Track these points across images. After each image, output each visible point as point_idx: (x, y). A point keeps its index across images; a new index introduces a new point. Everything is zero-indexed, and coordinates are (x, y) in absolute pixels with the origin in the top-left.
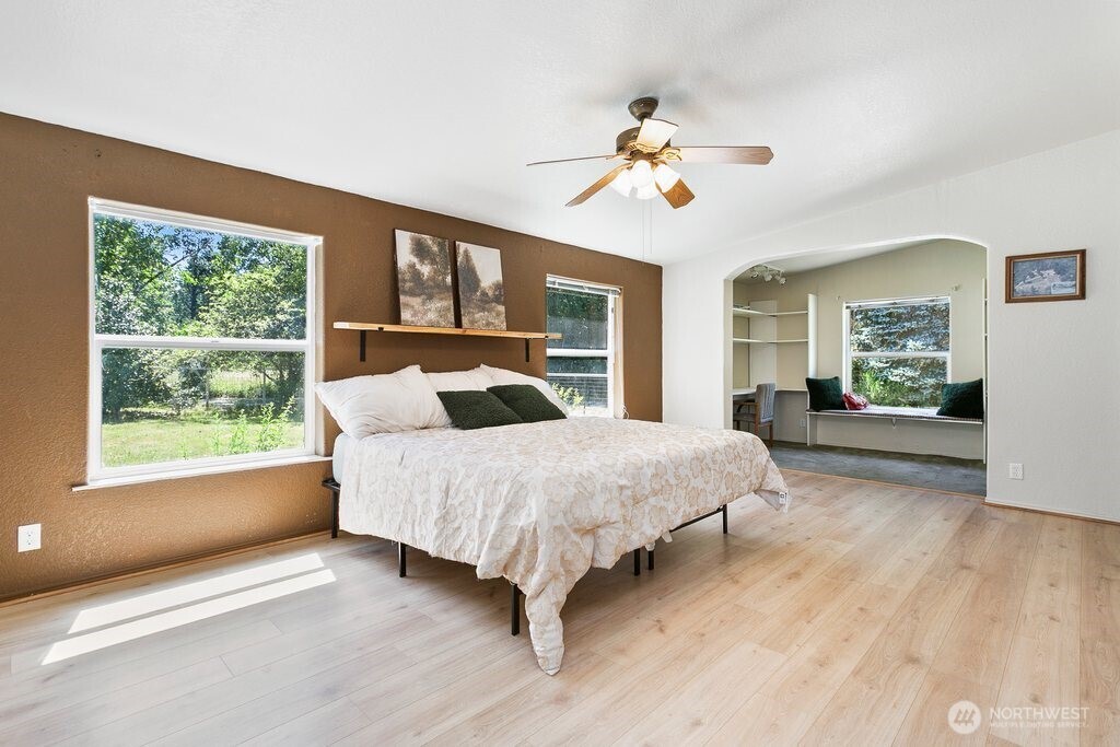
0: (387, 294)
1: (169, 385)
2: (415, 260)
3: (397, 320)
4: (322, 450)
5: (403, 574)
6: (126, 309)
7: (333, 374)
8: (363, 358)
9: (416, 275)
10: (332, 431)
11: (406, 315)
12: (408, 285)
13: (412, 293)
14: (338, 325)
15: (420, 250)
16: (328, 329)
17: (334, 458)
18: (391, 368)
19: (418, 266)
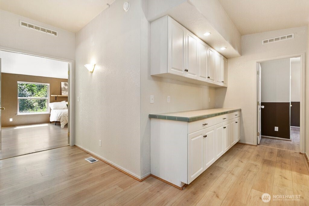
0: (60, 91)
1: (34, 105)
2: (65, 86)
3: (61, 95)
4: (49, 112)
5: (56, 125)
6: (24, 89)
7: (51, 101)
8: (56, 100)
9: (65, 88)
10: (51, 110)
11: (62, 94)
12: (63, 90)
13: (64, 91)
14: (52, 95)
15: (66, 85)
16: (50, 96)
17: (51, 113)
18: (60, 101)
19: (65, 87)
